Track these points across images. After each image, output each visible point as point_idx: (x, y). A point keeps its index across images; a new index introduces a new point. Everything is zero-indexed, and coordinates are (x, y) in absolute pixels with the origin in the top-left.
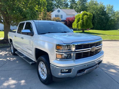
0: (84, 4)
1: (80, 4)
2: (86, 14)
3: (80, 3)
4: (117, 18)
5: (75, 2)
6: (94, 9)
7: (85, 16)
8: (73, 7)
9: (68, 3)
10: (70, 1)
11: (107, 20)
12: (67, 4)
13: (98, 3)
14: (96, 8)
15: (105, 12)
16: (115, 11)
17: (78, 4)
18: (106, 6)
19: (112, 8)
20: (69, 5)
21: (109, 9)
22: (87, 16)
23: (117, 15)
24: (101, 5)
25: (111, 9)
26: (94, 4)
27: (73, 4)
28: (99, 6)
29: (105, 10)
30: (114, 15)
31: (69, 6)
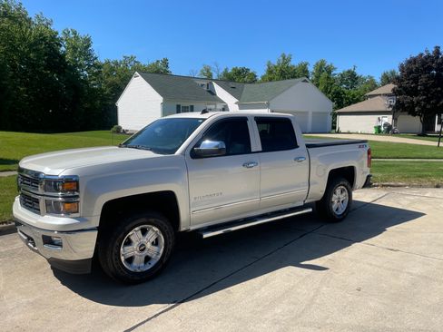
16: (100, 60)
19: (89, 46)
24: (43, 28)
29: (60, 50)
30: (97, 74)
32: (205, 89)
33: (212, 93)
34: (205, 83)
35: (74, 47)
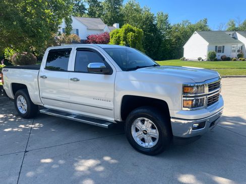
0: (117, 8)
1: (109, 8)
2: (132, 30)
3: (108, 6)
4: (175, 37)
5: (98, 4)
6: (136, 20)
7: (130, 34)
8: (95, 13)
9: (84, 4)
10: (88, 1)
11: (159, 42)
12: (83, 6)
13: (141, 8)
14: (139, 18)
15: (155, 25)
16: (172, 25)
17: (105, 8)
18: (156, 15)
19: (167, 18)
20: (86, 9)
21: (162, 21)
22: (133, 34)
23: (175, 32)
24: (147, 13)
25: (164, 21)
26: (135, 10)
27: (94, 6)
28: (143, 15)
29: (155, 22)
30: (170, 32)
31: (86, 12)
32: (232, 36)
33: (235, 38)
34: (232, 33)
35: (161, 21)
